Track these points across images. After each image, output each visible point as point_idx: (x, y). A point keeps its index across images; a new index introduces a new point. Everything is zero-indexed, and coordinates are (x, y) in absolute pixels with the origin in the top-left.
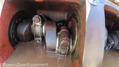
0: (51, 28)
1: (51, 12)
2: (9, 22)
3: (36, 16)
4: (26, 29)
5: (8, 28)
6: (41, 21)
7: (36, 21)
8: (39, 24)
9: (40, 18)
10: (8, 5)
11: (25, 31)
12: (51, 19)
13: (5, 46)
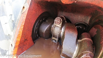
0: (71, 32)
1: (72, 14)
2: (35, 21)
3: (58, 18)
4: (47, 29)
5: (33, 26)
6: (61, 23)
7: (57, 22)
8: (59, 26)
9: (61, 20)
10: (35, 5)
11: (46, 30)
12: (71, 21)
13: (27, 40)
